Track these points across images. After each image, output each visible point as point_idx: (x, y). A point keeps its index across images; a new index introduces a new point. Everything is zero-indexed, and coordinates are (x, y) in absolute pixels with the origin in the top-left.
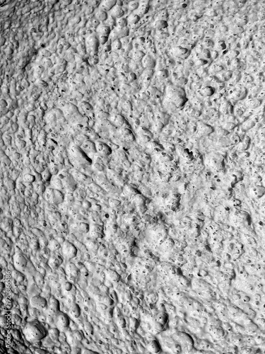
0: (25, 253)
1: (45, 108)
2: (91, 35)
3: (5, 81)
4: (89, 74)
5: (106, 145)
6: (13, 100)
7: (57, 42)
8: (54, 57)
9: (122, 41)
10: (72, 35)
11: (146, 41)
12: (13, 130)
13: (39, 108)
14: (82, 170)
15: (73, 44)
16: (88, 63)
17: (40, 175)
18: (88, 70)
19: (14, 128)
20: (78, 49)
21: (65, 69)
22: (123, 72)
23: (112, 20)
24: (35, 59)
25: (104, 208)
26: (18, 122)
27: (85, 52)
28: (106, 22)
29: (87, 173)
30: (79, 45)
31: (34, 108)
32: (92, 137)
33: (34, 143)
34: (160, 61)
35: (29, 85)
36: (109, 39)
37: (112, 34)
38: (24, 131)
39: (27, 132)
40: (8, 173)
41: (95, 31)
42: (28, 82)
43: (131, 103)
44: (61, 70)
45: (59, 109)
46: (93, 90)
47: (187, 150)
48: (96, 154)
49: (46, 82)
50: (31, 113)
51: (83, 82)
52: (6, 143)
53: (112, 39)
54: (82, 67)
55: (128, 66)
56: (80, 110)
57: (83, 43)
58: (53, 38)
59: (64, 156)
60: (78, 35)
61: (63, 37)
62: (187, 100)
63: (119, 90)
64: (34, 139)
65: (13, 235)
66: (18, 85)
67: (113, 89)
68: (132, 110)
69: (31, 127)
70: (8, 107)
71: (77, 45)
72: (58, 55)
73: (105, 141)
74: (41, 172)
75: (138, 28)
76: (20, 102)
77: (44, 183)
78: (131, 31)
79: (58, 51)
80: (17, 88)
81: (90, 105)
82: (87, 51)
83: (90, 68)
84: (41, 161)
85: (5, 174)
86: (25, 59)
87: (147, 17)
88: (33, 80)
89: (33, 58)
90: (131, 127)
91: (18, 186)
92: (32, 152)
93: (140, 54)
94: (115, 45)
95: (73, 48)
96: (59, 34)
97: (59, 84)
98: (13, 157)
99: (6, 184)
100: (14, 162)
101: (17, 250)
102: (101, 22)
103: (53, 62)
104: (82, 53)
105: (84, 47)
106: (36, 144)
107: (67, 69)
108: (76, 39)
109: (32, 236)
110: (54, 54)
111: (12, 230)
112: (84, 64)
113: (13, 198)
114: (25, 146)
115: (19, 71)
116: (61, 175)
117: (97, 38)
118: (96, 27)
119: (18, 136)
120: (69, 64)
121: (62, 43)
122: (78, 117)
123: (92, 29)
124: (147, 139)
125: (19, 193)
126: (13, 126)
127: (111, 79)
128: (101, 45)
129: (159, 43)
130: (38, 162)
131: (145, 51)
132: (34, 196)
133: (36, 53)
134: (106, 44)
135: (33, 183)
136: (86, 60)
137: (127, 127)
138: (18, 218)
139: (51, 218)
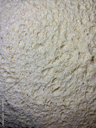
0: (94, 121)
1: (34, 104)
2: (6, 79)
3: (18, 120)
4: (22, 83)
5: (53, 80)
6: (27, 117)
7: (6, 94)
8: (12, 97)
9: (11, 67)
10: (4, 88)
11: (13, 57)
12: (40, 119)
13: (33, 106)
14: (62, 91)
15: (8, 88)
16: (18, 83)
17: (62, 110)
18: (21, 83)
19: (40, 118)
20: (11, 86)
21: (18, 93)
22: (24, 68)
23: (2, 69)
24: (12, 105)
25: (80, 85)
26: (38, 116)
27: (13, 83)
28: (2, 72)
29: (64, 89)
30: (9, 85)
31: (33, 108)
32: (49, 85)
33: (48, 111)
34: (23, 52)
35: (22, 109)
36: (9, 72)
37: (8, 70)
38: (42, 114)
39: (43, 113)
40: (59, 124)
41: (4, 77)
42: (21, 110)
43: (38, 67)
44: (18, 94)
45: (36, 98)
46: (30, 82)
47: (61, 47)
48: (56, 84)
49: (23, 102)
50: (35, 110)
51: (26, 86)
52: (46, 123)
53: (10, 71)
54: (19, 85)
55: (22, 66)
56: (37, 89)
57: (9, 83)
58: (4, 96)
59: (55, 98)
60: (5, 85)
61: (4, 92)
62: (41, 44)
63: (32, 71)
64: (46, 110)
65: (86, 125)
66: (21, 114)
67: (31, 73)
68: (41, 67)
69: (41, 111)
70: (30, 120)
71: (9, 86)
72: (12, 95)
73: (52, 80)
74: (60, 109)
75: (7, 59)
76: (29, 115)
77: (65, 109)
78: (8, 62)
79: (10, 94)
80: (23, 115)
81: (36, 84)
82: (13, 82)
83: (20, 82)
84: (56, 108)
85: (59, 125)
86: (10, 110)
87: (3, 55)
88: (21, 107)
89: (11, 106)
90: (48, 68)
91: (65, 120)
92: (51, 112)
93: (18, 60)
94: (13, 70)
95: (10, 88)
96: (3, 93)
97: (24, 96)
98: (52, 121)
99: (63, 125)
100: (55, 120)
101: (93, 124)
102: (1, 74)
103: (14, 97)
104: (13, 85)
105: (10, 83)
106: (48, 110)
107: (18, 92)
108: (7, 86)
109: (88, 117)
110: (11, 97)
111: (84, 125)
112: (18, 84)
113: (70, 123)
114: (48, 115)
115: (15, 113)
116: (63, 101)
117: (8, 77)
118: (3, 77)
119: (43, 117)
120: (16, 91)
121: (7, 93)
122: (40, 90)
123: (3, 79)
124: (54, 63)
125: (68, 120)
126: (39, 119)
127: (27, 73)
128: (11, 76)
129: (15, 51)
130: (56, 110)
131: (17, 58)
132: (71, 113)
133: (9, 104)
134: (11, 74)
135: (65, 113)
136: (16, 83)
137: (47, 70)
138: (79, 122)
139: (81, 108)
